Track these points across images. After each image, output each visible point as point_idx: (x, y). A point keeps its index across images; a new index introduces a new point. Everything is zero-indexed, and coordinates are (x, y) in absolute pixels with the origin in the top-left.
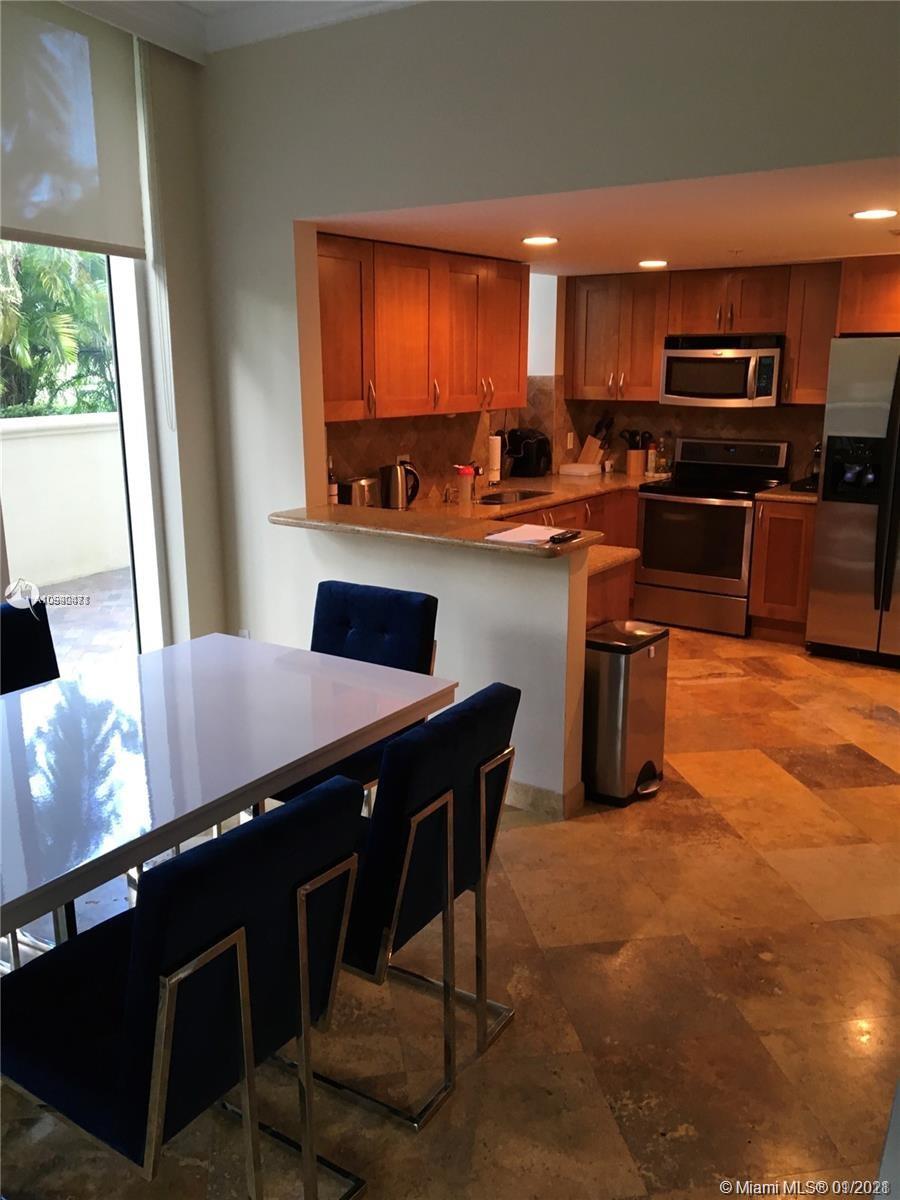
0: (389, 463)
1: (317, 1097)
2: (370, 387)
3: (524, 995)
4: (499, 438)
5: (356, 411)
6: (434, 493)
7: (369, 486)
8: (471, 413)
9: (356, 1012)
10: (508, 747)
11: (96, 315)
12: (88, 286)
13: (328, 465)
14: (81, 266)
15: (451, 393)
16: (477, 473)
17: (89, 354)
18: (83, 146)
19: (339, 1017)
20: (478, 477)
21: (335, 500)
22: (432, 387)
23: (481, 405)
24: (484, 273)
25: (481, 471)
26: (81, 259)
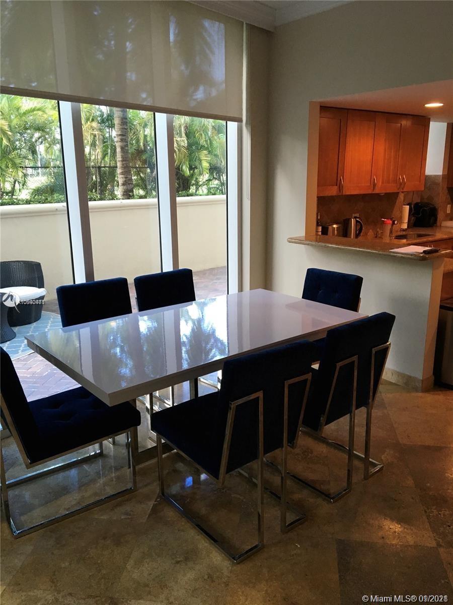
0: (348, 217)
1: (289, 482)
2: (341, 180)
3: (389, 461)
4: (408, 206)
5: (333, 191)
6: (371, 233)
7: (337, 228)
8: (393, 193)
9: (310, 455)
10: (388, 342)
11: (218, 151)
12: (216, 137)
13: (317, 216)
14: (213, 127)
15: (383, 183)
16: (393, 223)
17: (215, 170)
18: (219, 72)
19: (302, 455)
20: (394, 225)
21: (320, 233)
22: (372, 179)
23: (398, 189)
24: (405, 123)
25: (396, 222)
26: (213, 124)
